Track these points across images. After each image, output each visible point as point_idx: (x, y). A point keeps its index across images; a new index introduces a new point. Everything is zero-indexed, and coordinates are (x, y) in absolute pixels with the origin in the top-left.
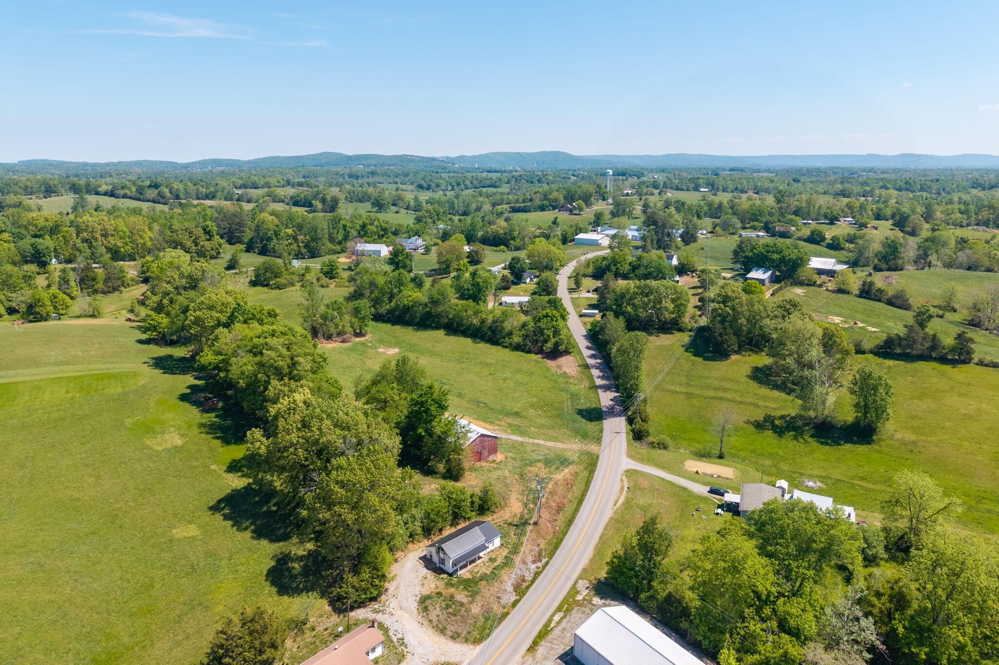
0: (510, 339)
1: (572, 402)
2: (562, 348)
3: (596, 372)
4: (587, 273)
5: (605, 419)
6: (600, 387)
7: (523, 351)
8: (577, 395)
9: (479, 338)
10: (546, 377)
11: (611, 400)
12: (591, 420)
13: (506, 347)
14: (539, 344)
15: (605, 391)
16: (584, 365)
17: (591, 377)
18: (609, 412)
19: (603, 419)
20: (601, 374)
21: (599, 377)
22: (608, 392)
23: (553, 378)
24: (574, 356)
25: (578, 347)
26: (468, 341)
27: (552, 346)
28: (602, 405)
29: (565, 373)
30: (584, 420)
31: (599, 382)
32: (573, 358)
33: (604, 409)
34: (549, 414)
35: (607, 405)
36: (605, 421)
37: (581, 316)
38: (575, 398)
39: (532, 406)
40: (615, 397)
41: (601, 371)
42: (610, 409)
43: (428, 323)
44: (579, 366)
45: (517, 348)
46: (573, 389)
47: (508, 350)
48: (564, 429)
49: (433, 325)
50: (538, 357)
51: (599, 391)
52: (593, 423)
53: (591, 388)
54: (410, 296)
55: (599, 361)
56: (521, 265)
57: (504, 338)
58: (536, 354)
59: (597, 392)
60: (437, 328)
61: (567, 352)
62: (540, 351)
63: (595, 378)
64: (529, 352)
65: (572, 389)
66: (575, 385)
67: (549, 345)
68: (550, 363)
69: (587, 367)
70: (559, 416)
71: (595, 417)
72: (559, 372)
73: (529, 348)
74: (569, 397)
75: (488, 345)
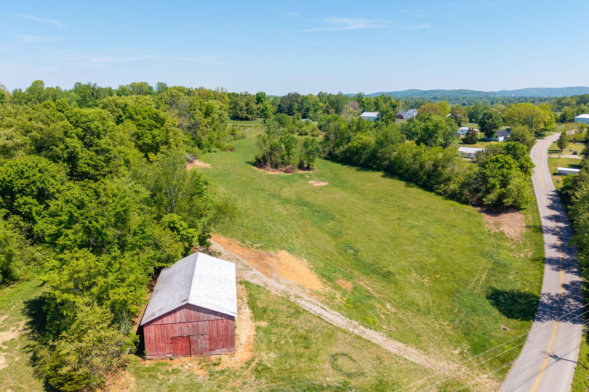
0: (445, 185)
1: (490, 275)
2: (508, 201)
3: (550, 239)
4: (578, 139)
5: (539, 319)
6: (551, 261)
7: (459, 200)
8: (505, 266)
9: (414, 182)
10: (471, 234)
11: (565, 286)
12: (509, 314)
13: (439, 194)
14: (480, 195)
15: (558, 270)
16: (535, 227)
17: (540, 245)
18: (551, 308)
19: (534, 318)
20: (559, 243)
21: (554, 247)
22: (562, 273)
23: (480, 237)
24: (524, 214)
25: (536, 204)
26: (401, 184)
27: (494, 198)
28: (543, 291)
29: (502, 233)
30: (495, 312)
31: (551, 253)
32: (522, 216)
33: (545, 300)
34: (438, 287)
35: (553, 293)
36: (536, 325)
37: (555, 174)
38: (500, 269)
39: (422, 269)
40: (573, 283)
41: (561, 239)
42: (555, 302)
43: (370, 164)
44: (528, 227)
45: (453, 196)
46: (504, 256)
47: (441, 197)
48: (445, 320)
49: (375, 167)
50: (474, 210)
51: (547, 267)
52: (513, 322)
53: (534, 260)
54: (361, 139)
55: (562, 225)
56: (493, 121)
57: (440, 183)
58: (475, 206)
59: (543, 268)
60: (378, 170)
61: (515, 208)
62: (479, 203)
63: (546, 248)
64: (466, 202)
65: (502, 256)
66: (511, 251)
67: (492, 196)
68: (488, 220)
69: (540, 230)
70: (452, 294)
71: (520, 311)
72: (494, 230)
73: (466, 198)
74: (490, 266)
75: (421, 191)
